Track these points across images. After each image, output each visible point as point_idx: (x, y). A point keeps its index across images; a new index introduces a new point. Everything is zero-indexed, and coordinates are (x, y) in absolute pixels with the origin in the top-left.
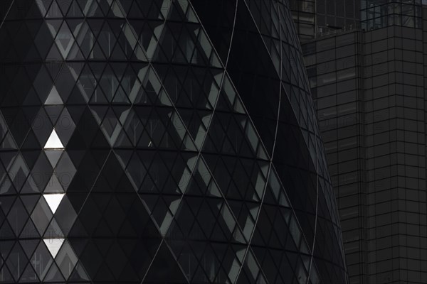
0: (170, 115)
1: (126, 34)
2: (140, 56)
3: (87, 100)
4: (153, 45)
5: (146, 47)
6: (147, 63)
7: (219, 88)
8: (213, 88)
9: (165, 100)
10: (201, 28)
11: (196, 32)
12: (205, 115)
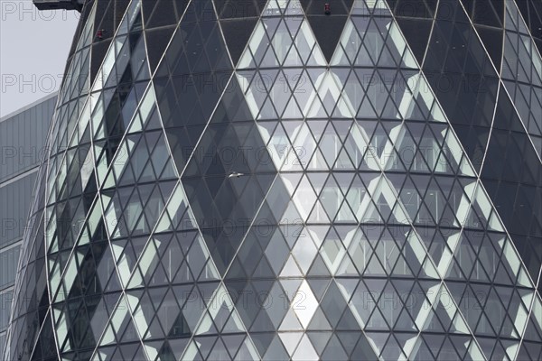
0: (467, 345)
1: (411, 244)
2: (429, 271)
3: (362, 326)
4: (446, 258)
5: (437, 260)
6: (440, 280)
7: (528, 313)
8: (521, 310)
9: (461, 327)
10: (507, 238)
11: (501, 243)
12: (510, 346)
